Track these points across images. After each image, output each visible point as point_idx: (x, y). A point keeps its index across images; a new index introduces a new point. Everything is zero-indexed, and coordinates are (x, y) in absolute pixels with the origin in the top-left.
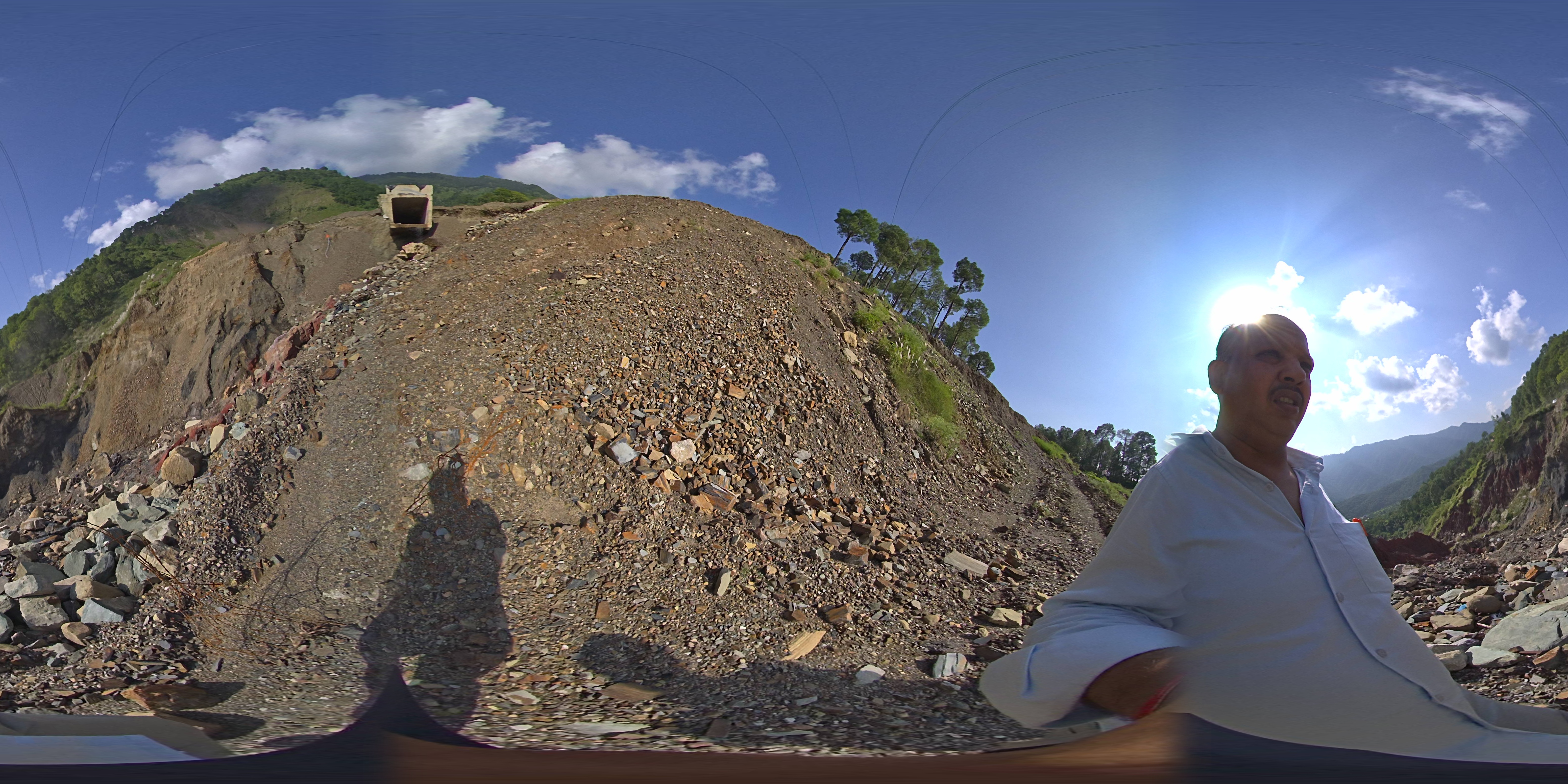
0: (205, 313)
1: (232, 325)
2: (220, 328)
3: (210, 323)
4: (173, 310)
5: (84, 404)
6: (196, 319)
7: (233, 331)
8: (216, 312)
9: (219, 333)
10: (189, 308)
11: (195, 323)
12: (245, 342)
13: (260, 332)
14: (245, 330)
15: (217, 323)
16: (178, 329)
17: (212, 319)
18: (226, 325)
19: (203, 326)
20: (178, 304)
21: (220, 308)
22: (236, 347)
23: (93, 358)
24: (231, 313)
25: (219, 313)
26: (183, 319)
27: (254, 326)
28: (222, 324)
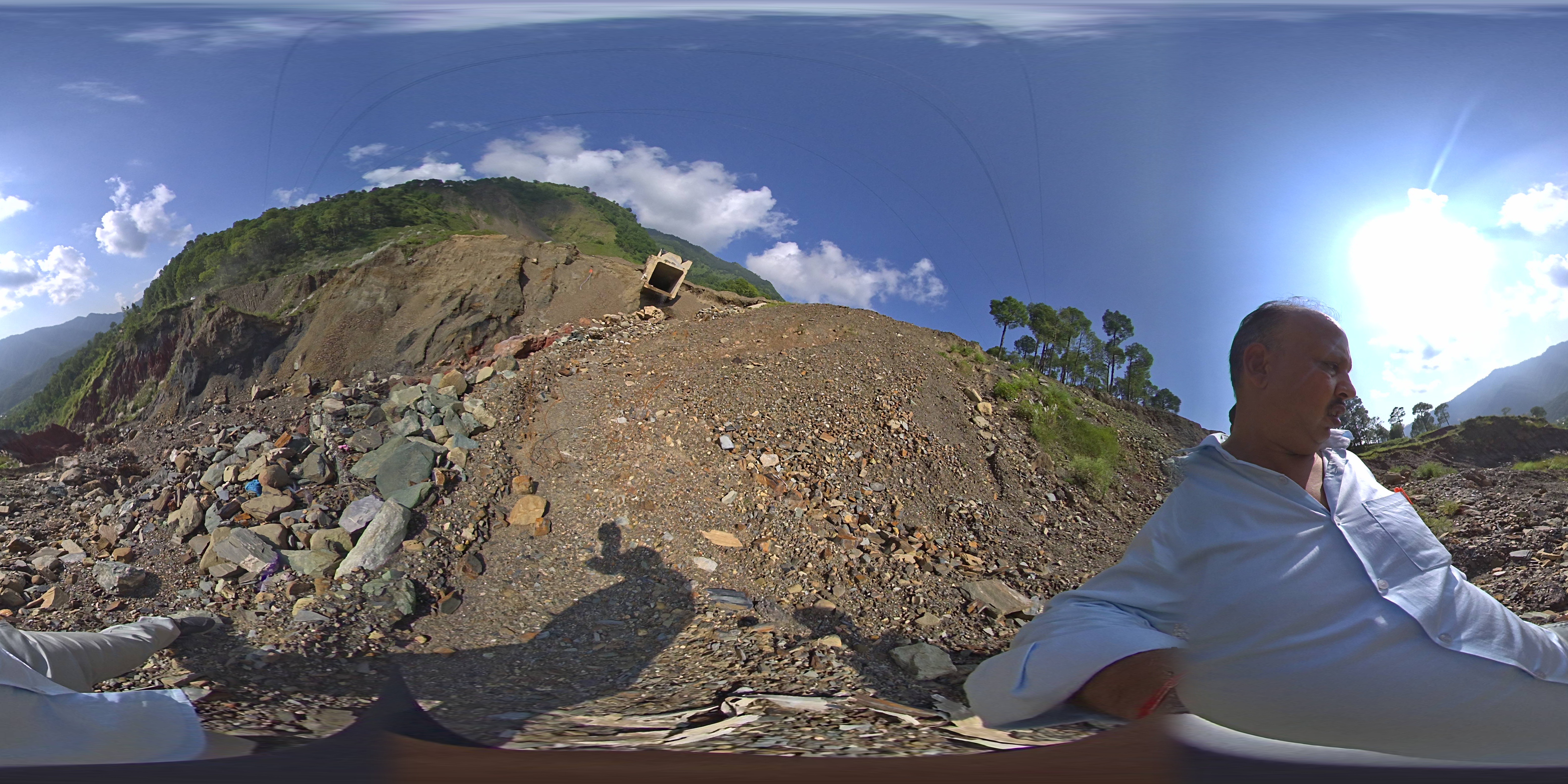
0: (450, 287)
1: (470, 308)
2: (458, 306)
3: (451, 298)
4: (422, 271)
5: (298, 323)
6: (439, 288)
7: (467, 314)
8: (460, 290)
9: (455, 310)
10: (438, 276)
11: (436, 291)
12: (475, 327)
13: (493, 325)
14: (480, 317)
15: (457, 300)
16: (418, 290)
17: (454, 295)
18: (465, 306)
19: (442, 298)
20: (429, 268)
21: (466, 289)
22: (465, 329)
23: (317, 284)
24: (474, 297)
25: (463, 293)
26: (428, 283)
27: (490, 318)
28: (461, 303)
